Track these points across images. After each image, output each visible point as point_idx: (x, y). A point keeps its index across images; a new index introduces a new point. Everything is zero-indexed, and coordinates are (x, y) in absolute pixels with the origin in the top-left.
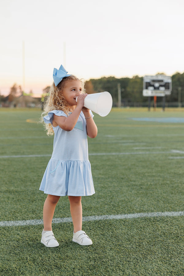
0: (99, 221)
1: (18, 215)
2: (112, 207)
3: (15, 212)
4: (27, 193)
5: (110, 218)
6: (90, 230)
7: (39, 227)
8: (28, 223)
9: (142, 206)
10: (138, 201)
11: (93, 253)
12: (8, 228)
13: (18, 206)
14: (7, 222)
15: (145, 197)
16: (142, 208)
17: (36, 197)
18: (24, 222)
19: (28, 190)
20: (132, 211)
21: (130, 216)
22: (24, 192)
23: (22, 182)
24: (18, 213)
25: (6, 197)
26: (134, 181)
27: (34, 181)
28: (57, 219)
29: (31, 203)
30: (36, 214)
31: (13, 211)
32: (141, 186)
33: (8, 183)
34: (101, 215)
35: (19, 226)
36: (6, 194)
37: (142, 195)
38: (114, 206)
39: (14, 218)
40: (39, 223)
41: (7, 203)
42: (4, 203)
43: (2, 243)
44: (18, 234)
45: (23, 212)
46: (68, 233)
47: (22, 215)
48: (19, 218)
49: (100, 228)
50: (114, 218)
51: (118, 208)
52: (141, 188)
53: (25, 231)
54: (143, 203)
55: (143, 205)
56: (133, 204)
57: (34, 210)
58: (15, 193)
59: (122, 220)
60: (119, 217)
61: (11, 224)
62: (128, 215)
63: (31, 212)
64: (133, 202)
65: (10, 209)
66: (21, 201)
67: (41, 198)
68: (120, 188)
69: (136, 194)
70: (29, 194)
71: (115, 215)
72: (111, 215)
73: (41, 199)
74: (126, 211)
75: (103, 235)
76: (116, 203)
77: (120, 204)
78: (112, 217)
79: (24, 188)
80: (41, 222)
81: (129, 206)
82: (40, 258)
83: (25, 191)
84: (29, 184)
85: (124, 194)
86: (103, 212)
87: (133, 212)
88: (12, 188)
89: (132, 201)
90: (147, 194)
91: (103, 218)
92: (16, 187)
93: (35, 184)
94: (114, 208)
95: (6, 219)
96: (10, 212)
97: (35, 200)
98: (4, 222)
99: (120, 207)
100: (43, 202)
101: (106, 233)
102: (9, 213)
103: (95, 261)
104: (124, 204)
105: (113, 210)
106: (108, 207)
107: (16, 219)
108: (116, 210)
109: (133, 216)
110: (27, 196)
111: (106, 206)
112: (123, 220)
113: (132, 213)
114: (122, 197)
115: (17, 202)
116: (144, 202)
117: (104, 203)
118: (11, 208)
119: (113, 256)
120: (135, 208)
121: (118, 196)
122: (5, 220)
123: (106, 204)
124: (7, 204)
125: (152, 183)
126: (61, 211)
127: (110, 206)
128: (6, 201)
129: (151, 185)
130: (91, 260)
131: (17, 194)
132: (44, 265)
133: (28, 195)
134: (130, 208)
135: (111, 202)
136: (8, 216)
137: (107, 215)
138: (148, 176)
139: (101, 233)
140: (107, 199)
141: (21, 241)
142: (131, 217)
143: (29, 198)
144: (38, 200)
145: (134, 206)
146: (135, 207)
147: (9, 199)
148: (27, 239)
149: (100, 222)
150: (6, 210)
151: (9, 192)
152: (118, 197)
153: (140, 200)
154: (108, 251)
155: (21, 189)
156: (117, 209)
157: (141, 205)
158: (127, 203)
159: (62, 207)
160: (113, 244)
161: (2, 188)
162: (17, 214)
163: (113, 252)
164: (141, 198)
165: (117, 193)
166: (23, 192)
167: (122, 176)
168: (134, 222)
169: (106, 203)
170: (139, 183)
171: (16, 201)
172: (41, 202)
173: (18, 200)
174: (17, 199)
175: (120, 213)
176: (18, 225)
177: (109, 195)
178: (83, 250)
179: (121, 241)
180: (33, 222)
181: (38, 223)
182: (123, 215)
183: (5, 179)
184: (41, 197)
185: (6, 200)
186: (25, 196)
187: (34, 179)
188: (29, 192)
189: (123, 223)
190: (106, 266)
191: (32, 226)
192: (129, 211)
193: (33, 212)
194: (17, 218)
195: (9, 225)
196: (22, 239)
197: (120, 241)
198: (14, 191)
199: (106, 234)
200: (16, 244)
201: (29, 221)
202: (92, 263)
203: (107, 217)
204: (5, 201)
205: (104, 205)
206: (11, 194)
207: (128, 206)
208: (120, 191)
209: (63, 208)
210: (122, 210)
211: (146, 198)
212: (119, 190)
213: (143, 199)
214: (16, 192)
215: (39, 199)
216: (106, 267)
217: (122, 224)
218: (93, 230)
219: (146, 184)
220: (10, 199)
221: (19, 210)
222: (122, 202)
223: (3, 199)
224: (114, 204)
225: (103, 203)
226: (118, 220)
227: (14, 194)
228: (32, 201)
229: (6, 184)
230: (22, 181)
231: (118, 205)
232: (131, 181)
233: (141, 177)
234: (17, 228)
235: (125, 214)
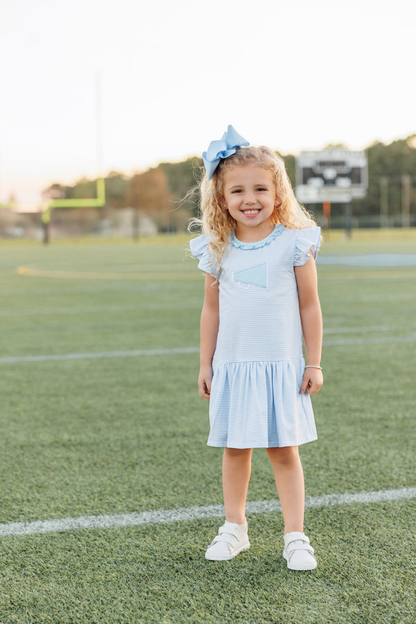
0: (322, 508)
1: (114, 500)
2: (339, 476)
3: (100, 492)
4: (109, 446)
5: (346, 501)
6: (310, 530)
7: (179, 527)
8: (148, 520)
9: (409, 471)
10: (394, 458)
11: (345, 584)
12: (104, 533)
13: (102, 479)
14: (92, 517)
15: (405, 448)
16: (410, 475)
17: (135, 457)
18: (136, 517)
19: (107, 439)
20: (391, 484)
21: (390, 495)
22: (101, 446)
23: (83, 420)
24: (110, 495)
25: (62, 458)
26: (362, 411)
27: (112, 416)
28: (216, 508)
29: (132, 471)
30: (156, 495)
31: (96, 491)
32: (385, 423)
33: (48, 423)
34: (320, 494)
35: (128, 527)
36: (58, 450)
37: (396, 444)
38: (342, 473)
39: (107, 507)
40: (176, 518)
41: (72, 473)
42: (63, 471)
43: (108, 569)
44: (137, 546)
45: (123, 494)
46: (257, 539)
47: (124, 499)
48: (120, 508)
49: (331, 524)
50: (356, 500)
51: (352, 478)
52: (386, 427)
53: (149, 539)
54: (407, 462)
55: (410, 468)
56: (383, 466)
57: (147, 487)
58: (79, 447)
59: (376, 504)
60: (365, 497)
61: (105, 521)
62: (386, 491)
63: (142, 494)
64: (382, 461)
65: (85, 486)
66: (103, 466)
67: (149, 458)
68: (334, 429)
69: (379, 440)
70: (116, 449)
71: (353, 494)
72: (342, 493)
73: (151, 461)
74: (376, 484)
75: (349, 542)
76: (341, 465)
77: (351, 466)
78: (347, 498)
79: (96, 436)
80: (179, 517)
81: (378, 472)
82: (223, 602)
83: (101, 442)
84: (102, 424)
85: (351, 442)
86: (320, 487)
87: (394, 486)
88: (66, 437)
89: (378, 458)
90: (406, 441)
91: (327, 503)
92: (74, 434)
93: (118, 424)
94: (342, 476)
95: (88, 511)
96: (89, 493)
97: (137, 464)
98: (86, 519)
99: (356, 475)
100: (157, 466)
101: (353, 536)
102: (88, 496)
103: (361, 605)
104: (364, 467)
105: (343, 482)
106: (327, 474)
107: (112, 509)
108: (352, 482)
109: (399, 495)
110: (113, 454)
111: (321, 472)
112: (379, 506)
113: (393, 488)
114: (349, 450)
115: (95, 468)
116: (410, 461)
117: (312, 464)
118: (87, 484)
119: (398, 592)
120: (394, 476)
121: (337, 448)
122: (86, 512)
123: (320, 468)
124: (73, 475)
125: (408, 415)
126: (216, 487)
127: (331, 473)
128: (67, 468)
129: (405, 418)
130: (347, 603)
131: (83, 448)
132: (237, 618)
133: (115, 452)
134: (381, 476)
135: (328, 461)
136: (90, 502)
137: (334, 495)
138: (389, 397)
139: (341, 537)
140: (313, 456)
141: (152, 561)
142: (396, 498)
143: (121, 459)
144: (145, 462)
145: (389, 471)
146: (394, 472)
147: (70, 463)
148: (166, 558)
149: (325, 511)
150: (78, 490)
151: (64, 445)
152: (340, 449)
153: (398, 456)
154: (380, 581)
155: (90, 438)
156: (350, 479)
157: (406, 469)
158: (368, 463)
159: (214, 478)
160: (384, 563)
161: (41, 436)
162: (108, 497)
163: (394, 581)
164: (397, 451)
165: (330, 440)
166: (98, 444)
167: (325, 400)
168: (407, 508)
169: (317, 465)
170: (376, 416)
171: (89, 466)
172: (154, 466)
173: (95, 464)
174: (91, 461)
175: (366, 490)
176: (124, 523)
177: (314, 447)
178: (315, 579)
179: (400, 555)
180: (159, 515)
181: (173, 517)
182: (374, 493)
183: (36, 414)
184: (150, 456)
185: (65, 464)
186: (107, 454)
187: (108, 412)
188: (112, 445)
189: (384, 511)
190: (392, 614)
191: (163, 526)
192: (383, 484)
193: (148, 492)
194: (114, 507)
195: (102, 525)
196: (153, 557)
197: (397, 555)
198: (75, 443)
199: (355, 540)
200: (144, 569)
201: (150, 514)
202: (353, 609)
203: (335, 498)
204: (65, 468)
205: (315, 471)
206: (70, 450)
207: (374, 469)
208: (336, 436)
209: (216, 481)
210: (365, 480)
211: (409, 451)
212: (333, 435)
213: (404, 454)
214: (81, 444)
215: (145, 459)
216: (393, 617)
217: (383, 516)
218: (317, 530)
219: (393, 417)
220: (73, 463)
221: (109, 489)
222: (356, 462)
223: (55, 463)
224: (338, 467)
225: (308, 465)
226: (367, 505)
227: (77, 450)
228: (129, 465)
229: (45, 425)
230: (82, 418)
231: (348, 470)
232: (350, 409)
233: (371, 401)
234: (127, 531)
235: (378, 490)
